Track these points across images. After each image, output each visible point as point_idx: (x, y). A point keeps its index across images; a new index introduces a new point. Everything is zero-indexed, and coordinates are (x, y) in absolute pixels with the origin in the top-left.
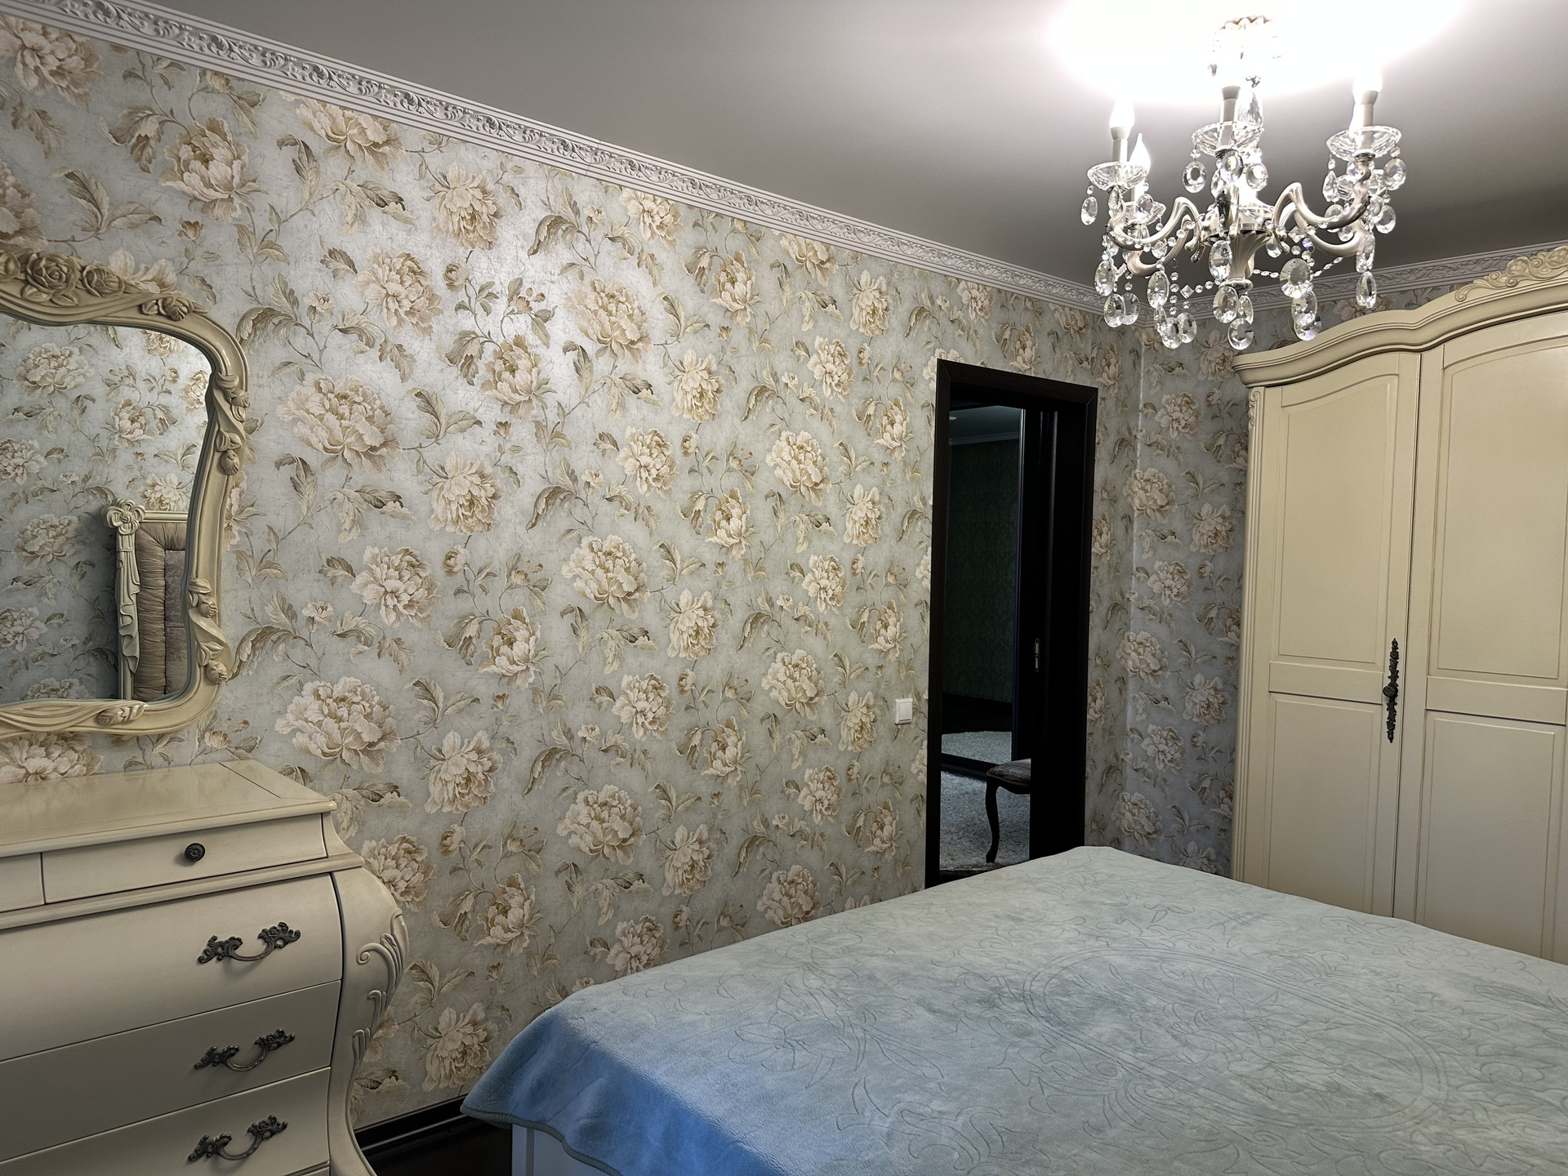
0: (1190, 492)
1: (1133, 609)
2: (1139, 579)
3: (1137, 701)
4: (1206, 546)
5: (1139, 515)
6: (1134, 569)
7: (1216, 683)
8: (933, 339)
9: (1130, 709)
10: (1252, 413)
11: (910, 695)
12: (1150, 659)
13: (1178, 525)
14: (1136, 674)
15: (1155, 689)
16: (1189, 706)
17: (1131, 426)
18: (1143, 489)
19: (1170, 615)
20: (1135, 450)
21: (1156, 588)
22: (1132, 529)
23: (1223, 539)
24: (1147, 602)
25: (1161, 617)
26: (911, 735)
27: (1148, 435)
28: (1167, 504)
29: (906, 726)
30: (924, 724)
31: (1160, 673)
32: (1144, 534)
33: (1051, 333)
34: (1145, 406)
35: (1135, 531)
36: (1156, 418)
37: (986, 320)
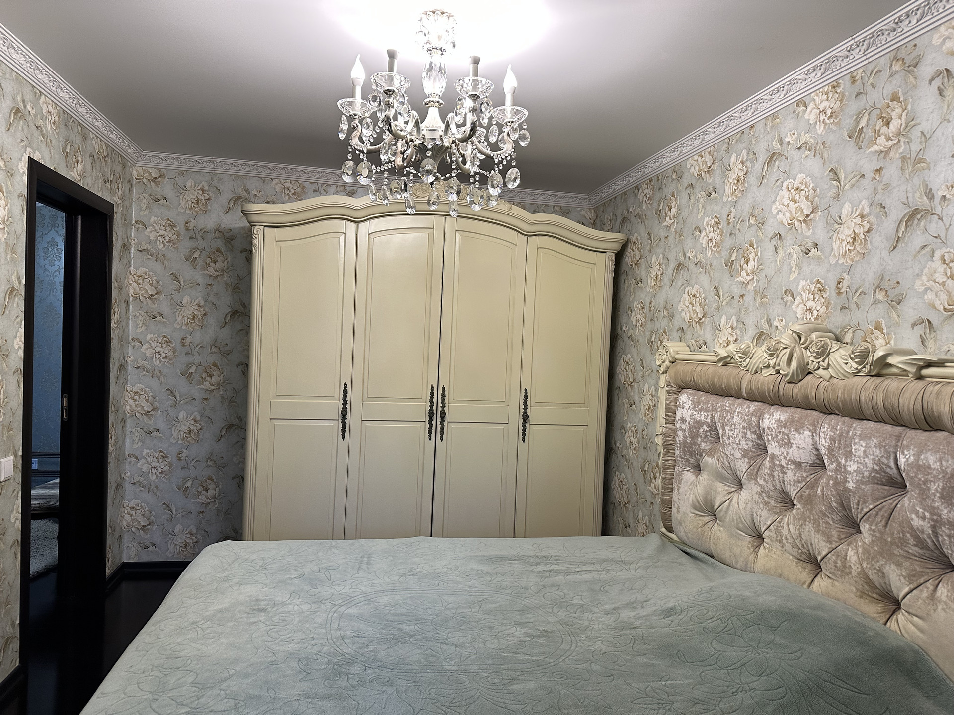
0: (174, 287)
1: (129, 368)
2: (134, 346)
3: (134, 434)
4: (187, 325)
5: (133, 300)
6: (130, 339)
7: (195, 416)
8: (25, 139)
9: (128, 441)
10: (255, 241)
11: (10, 454)
12: (144, 403)
13: (165, 309)
14: (132, 415)
15: (148, 424)
16: (175, 434)
17: (129, 235)
18: (136, 282)
19: (160, 372)
20: (130, 253)
21: (149, 353)
22: (129, 310)
23: (199, 320)
24: (141, 363)
25: (153, 373)
26: (11, 489)
27: (139, 243)
28: (156, 294)
29: (7, 482)
30: (19, 478)
31: (152, 412)
32: (138, 314)
33: (91, 156)
34: (136, 222)
35: (130, 311)
36: (146, 232)
37: (57, 133)
